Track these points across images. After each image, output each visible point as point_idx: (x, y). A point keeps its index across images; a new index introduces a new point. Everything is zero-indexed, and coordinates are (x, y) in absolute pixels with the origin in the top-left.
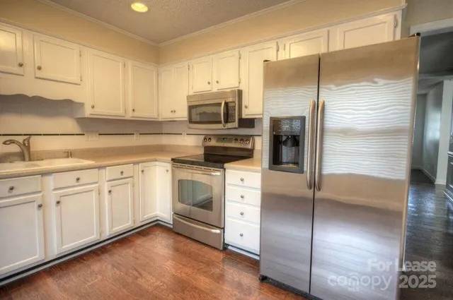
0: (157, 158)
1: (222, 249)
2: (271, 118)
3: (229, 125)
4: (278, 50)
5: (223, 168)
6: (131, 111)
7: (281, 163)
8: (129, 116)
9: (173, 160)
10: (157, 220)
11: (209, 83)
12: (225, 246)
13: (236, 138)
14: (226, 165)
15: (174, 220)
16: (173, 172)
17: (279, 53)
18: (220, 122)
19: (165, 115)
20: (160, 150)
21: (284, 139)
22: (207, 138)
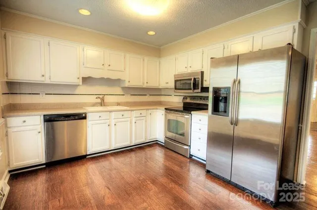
0: (158, 107)
1: (188, 157)
2: (213, 88)
3: (196, 91)
4: (224, 48)
5: (190, 113)
6: (146, 83)
7: (218, 111)
8: (145, 86)
9: (165, 109)
10: (157, 141)
11: (186, 68)
12: (191, 156)
13: (201, 98)
14: (192, 112)
15: (165, 140)
16: (166, 115)
17: (225, 50)
18: (191, 89)
19: (163, 85)
20: (160, 104)
21: (220, 98)
22: (185, 98)
